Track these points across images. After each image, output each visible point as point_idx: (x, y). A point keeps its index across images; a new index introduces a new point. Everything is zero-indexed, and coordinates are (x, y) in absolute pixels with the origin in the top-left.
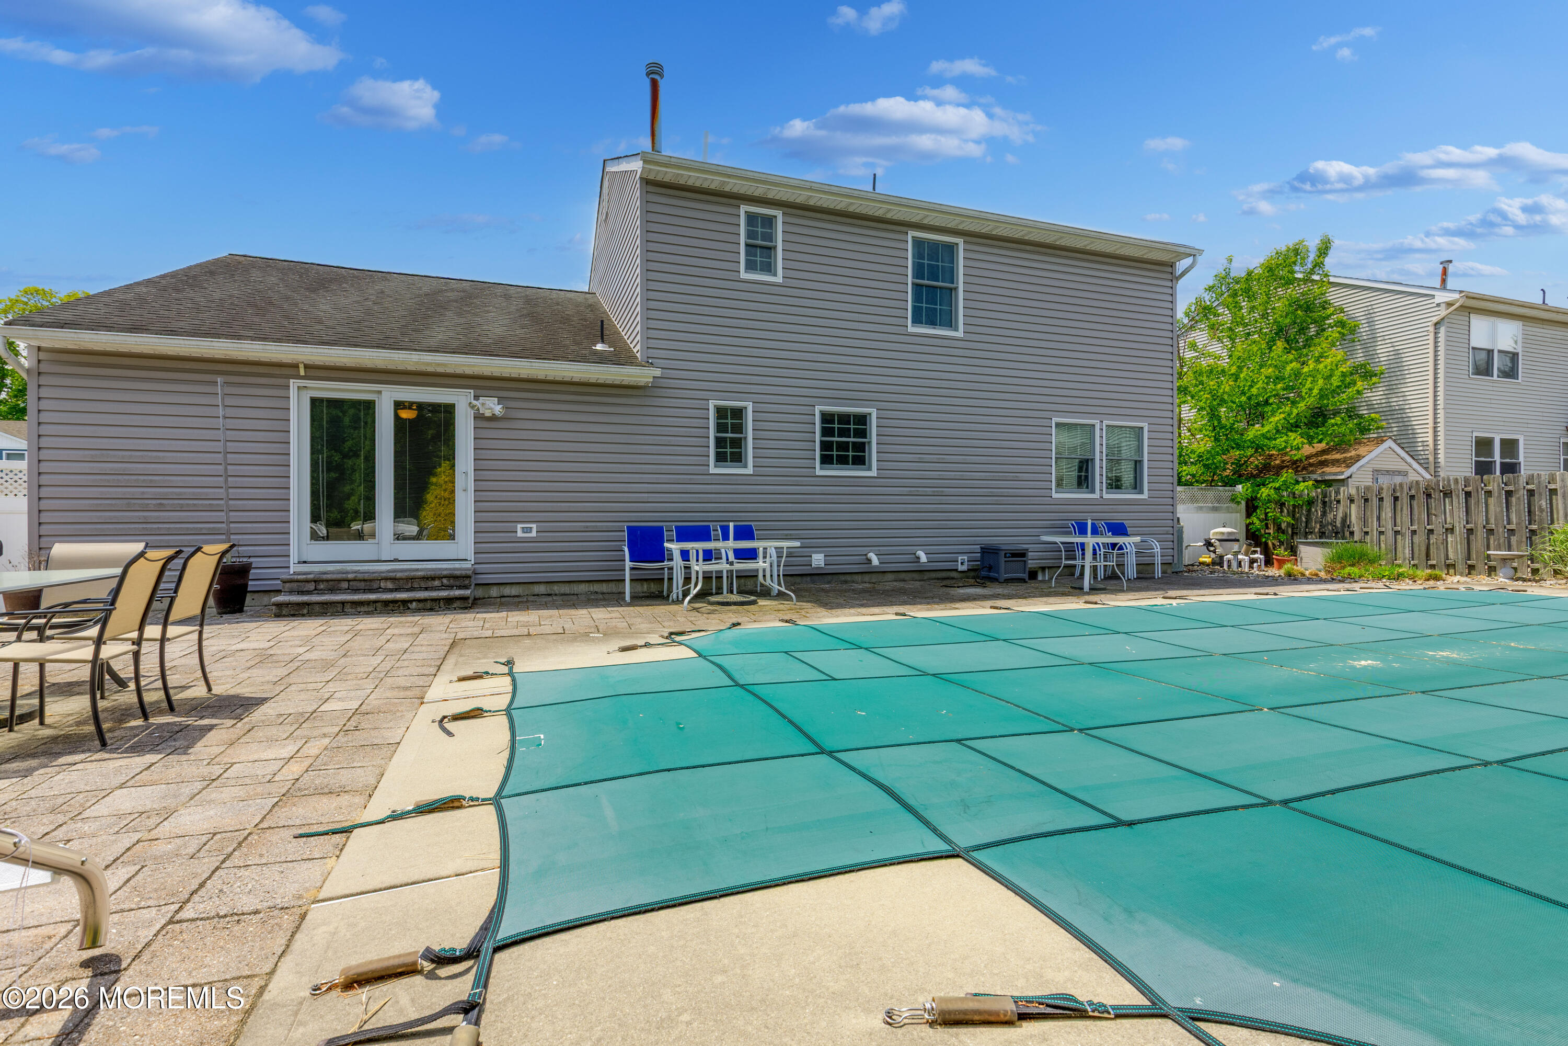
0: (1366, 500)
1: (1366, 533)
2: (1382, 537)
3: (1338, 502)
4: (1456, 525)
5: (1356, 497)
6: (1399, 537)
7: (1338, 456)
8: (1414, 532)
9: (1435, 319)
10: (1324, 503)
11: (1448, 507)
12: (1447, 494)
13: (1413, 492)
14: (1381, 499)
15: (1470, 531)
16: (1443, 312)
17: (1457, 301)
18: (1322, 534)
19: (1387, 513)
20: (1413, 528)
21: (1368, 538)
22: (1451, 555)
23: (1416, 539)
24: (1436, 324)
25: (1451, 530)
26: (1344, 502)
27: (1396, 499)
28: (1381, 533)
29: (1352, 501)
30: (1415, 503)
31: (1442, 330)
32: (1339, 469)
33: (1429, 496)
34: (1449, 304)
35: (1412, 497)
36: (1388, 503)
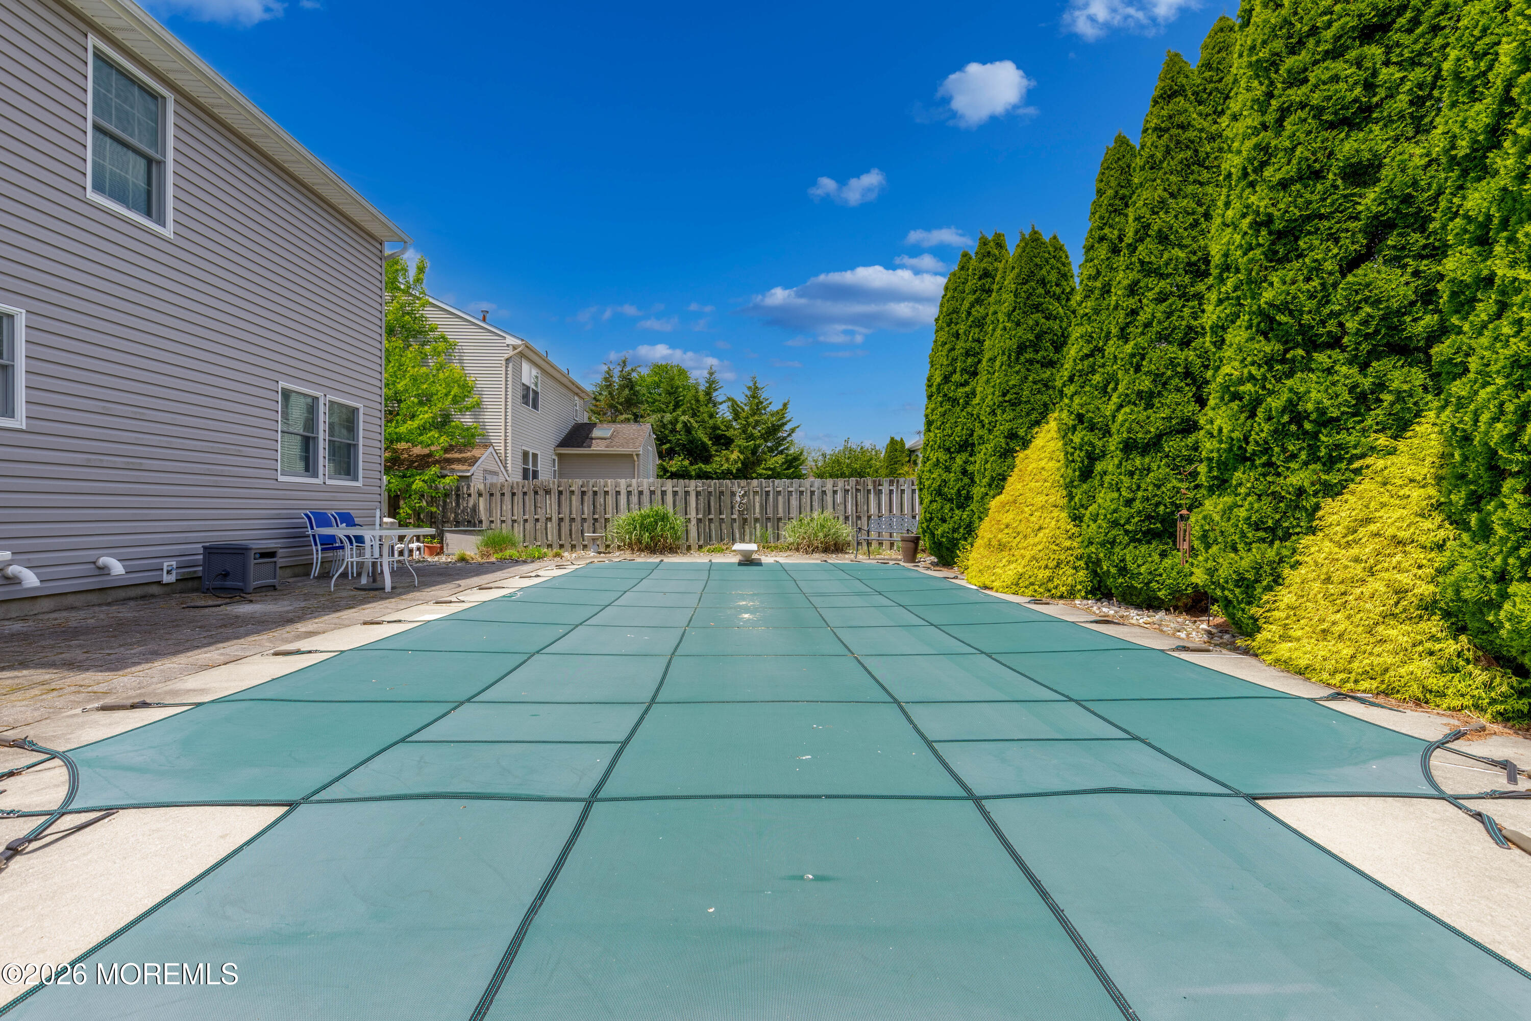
0: (492, 495)
1: (492, 522)
2: (504, 525)
3: (469, 495)
4: (553, 515)
5: (484, 492)
6: (516, 525)
7: (457, 455)
8: (526, 521)
9: (506, 356)
10: (458, 496)
11: (548, 502)
12: (548, 492)
13: (525, 490)
14: (503, 494)
15: (561, 520)
16: (511, 353)
17: (519, 346)
18: (458, 524)
19: (507, 506)
20: (525, 517)
21: (493, 526)
22: (550, 538)
23: (527, 525)
24: (507, 360)
25: (550, 519)
26: (474, 496)
27: (513, 494)
28: (503, 522)
29: (480, 495)
30: (527, 498)
31: (511, 365)
32: (465, 467)
33: (536, 493)
34: (515, 348)
35: (525, 494)
36: (508, 497)
